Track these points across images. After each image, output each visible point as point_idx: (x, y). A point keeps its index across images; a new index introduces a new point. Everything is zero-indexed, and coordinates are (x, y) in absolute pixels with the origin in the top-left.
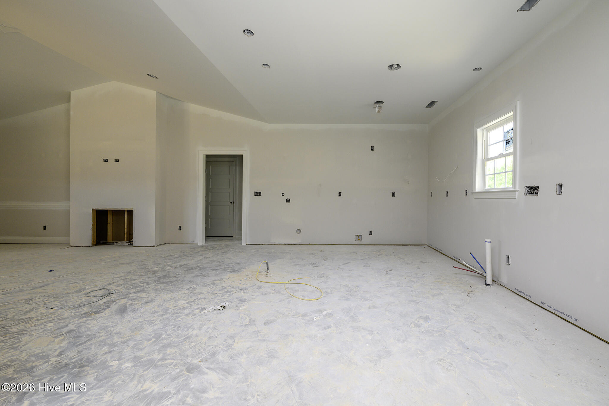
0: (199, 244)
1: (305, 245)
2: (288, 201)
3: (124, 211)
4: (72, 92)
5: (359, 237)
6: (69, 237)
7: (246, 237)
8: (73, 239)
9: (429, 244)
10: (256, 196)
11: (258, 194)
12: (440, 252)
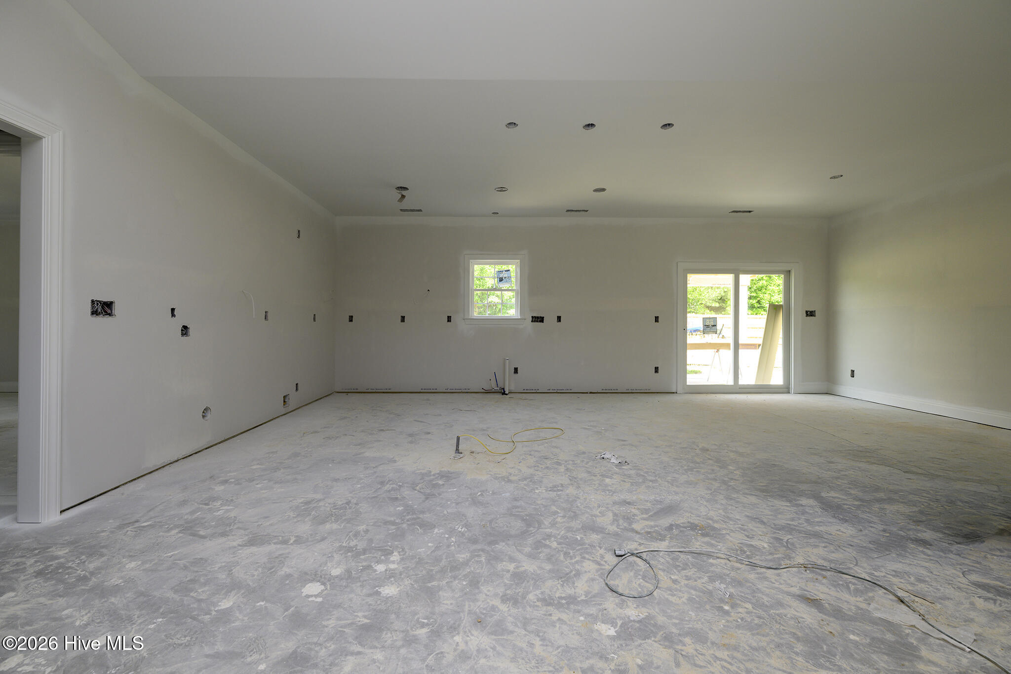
5: (285, 400)
9: (343, 389)
10: (97, 315)
11: (103, 308)
12: (384, 392)
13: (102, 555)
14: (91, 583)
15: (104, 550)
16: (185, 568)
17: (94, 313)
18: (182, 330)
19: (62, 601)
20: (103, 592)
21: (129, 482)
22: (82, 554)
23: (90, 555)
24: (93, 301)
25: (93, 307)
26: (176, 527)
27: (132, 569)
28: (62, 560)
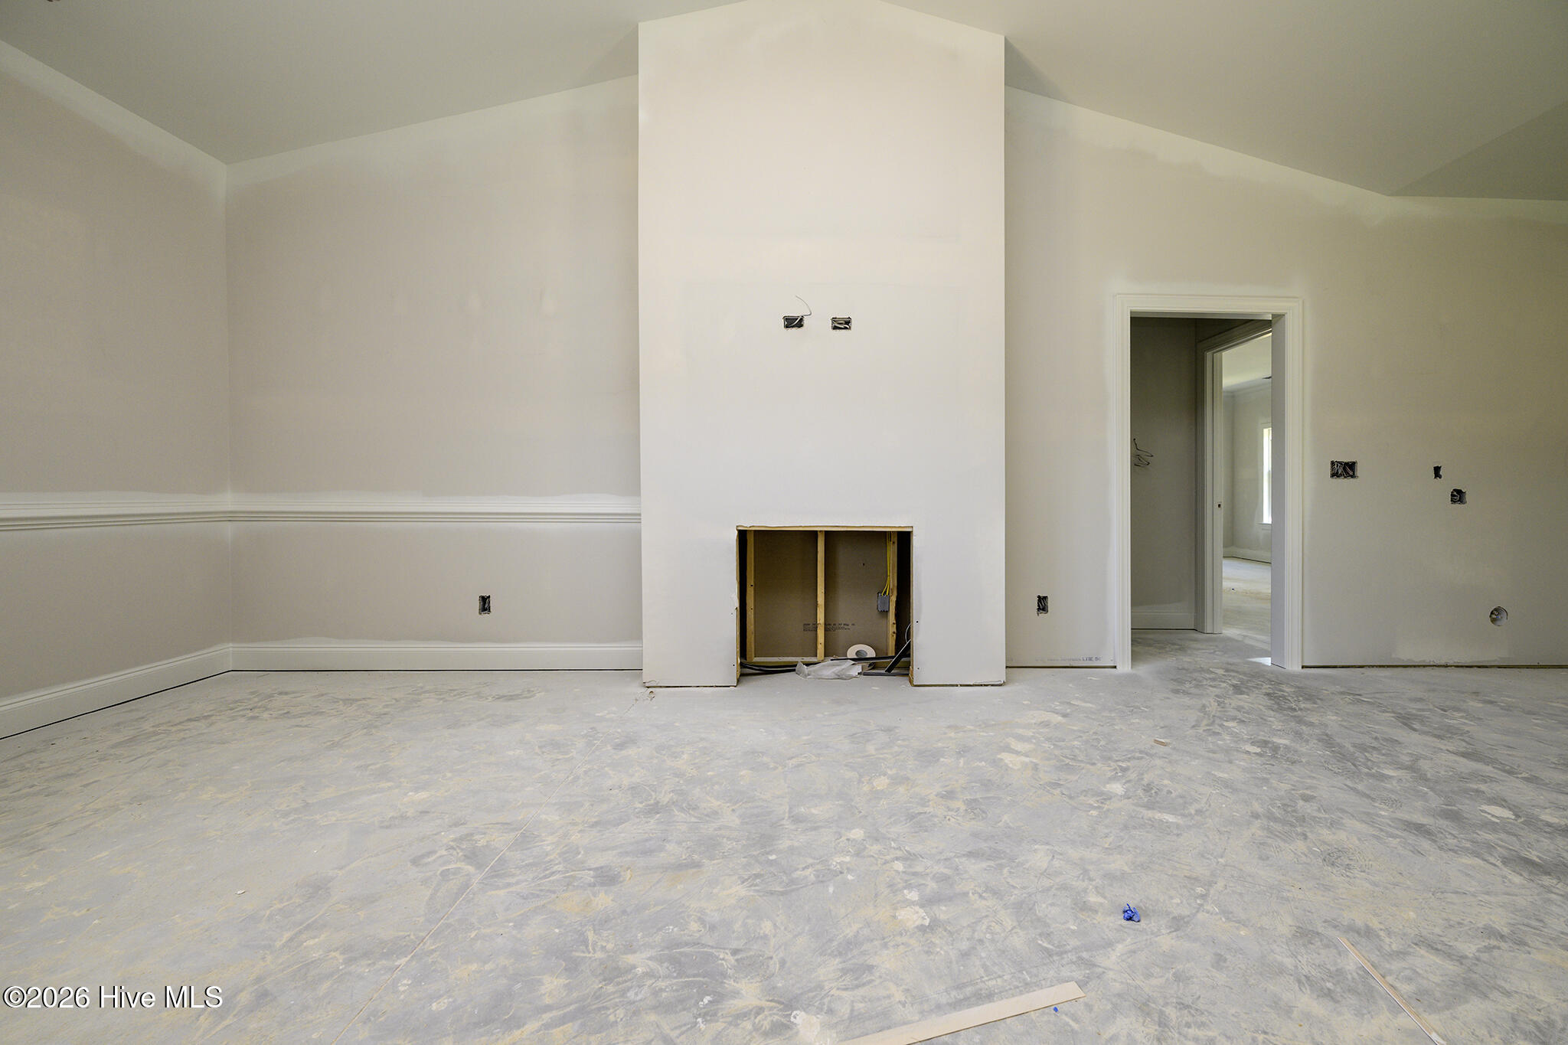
0: (1120, 669)
1: (1519, 667)
2: (1458, 496)
4: (643, 27)
10: (1338, 477)
11: (1345, 470)
13: (1315, 703)
14: (1296, 713)
15: (1318, 701)
16: (1376, 738)
17: (1335, 475)
18: (1452, 495)
19: (1272, 713)
20: (1300, 721)
21: (1377, 666)
22: (1301, 696)
23: (1307, 699)
24: (1333, 463)
25: (1332, 469)
26: (1393, 712)
27: (1330, 720)
28: (1286, 694)
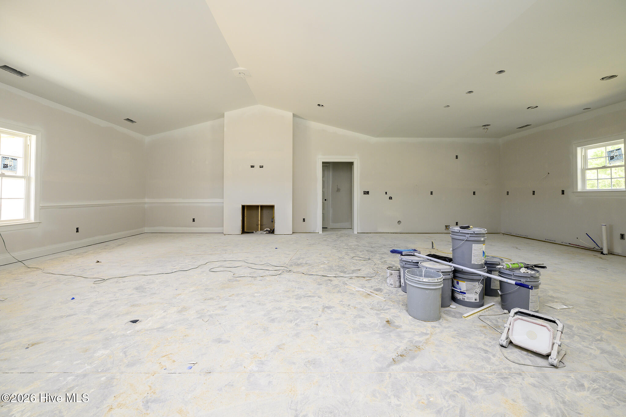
0: (319, 233)
1: (404, 233)
2: (390, 198)
3: (258, 206)
4: (225, 113)
5: (447, 227)
6: (223, 227)
7: (357, 228)
8: (226, 228)
9: (505, 232)
10: (365, 194)
12: (524, 238)
21: (374, 233)
